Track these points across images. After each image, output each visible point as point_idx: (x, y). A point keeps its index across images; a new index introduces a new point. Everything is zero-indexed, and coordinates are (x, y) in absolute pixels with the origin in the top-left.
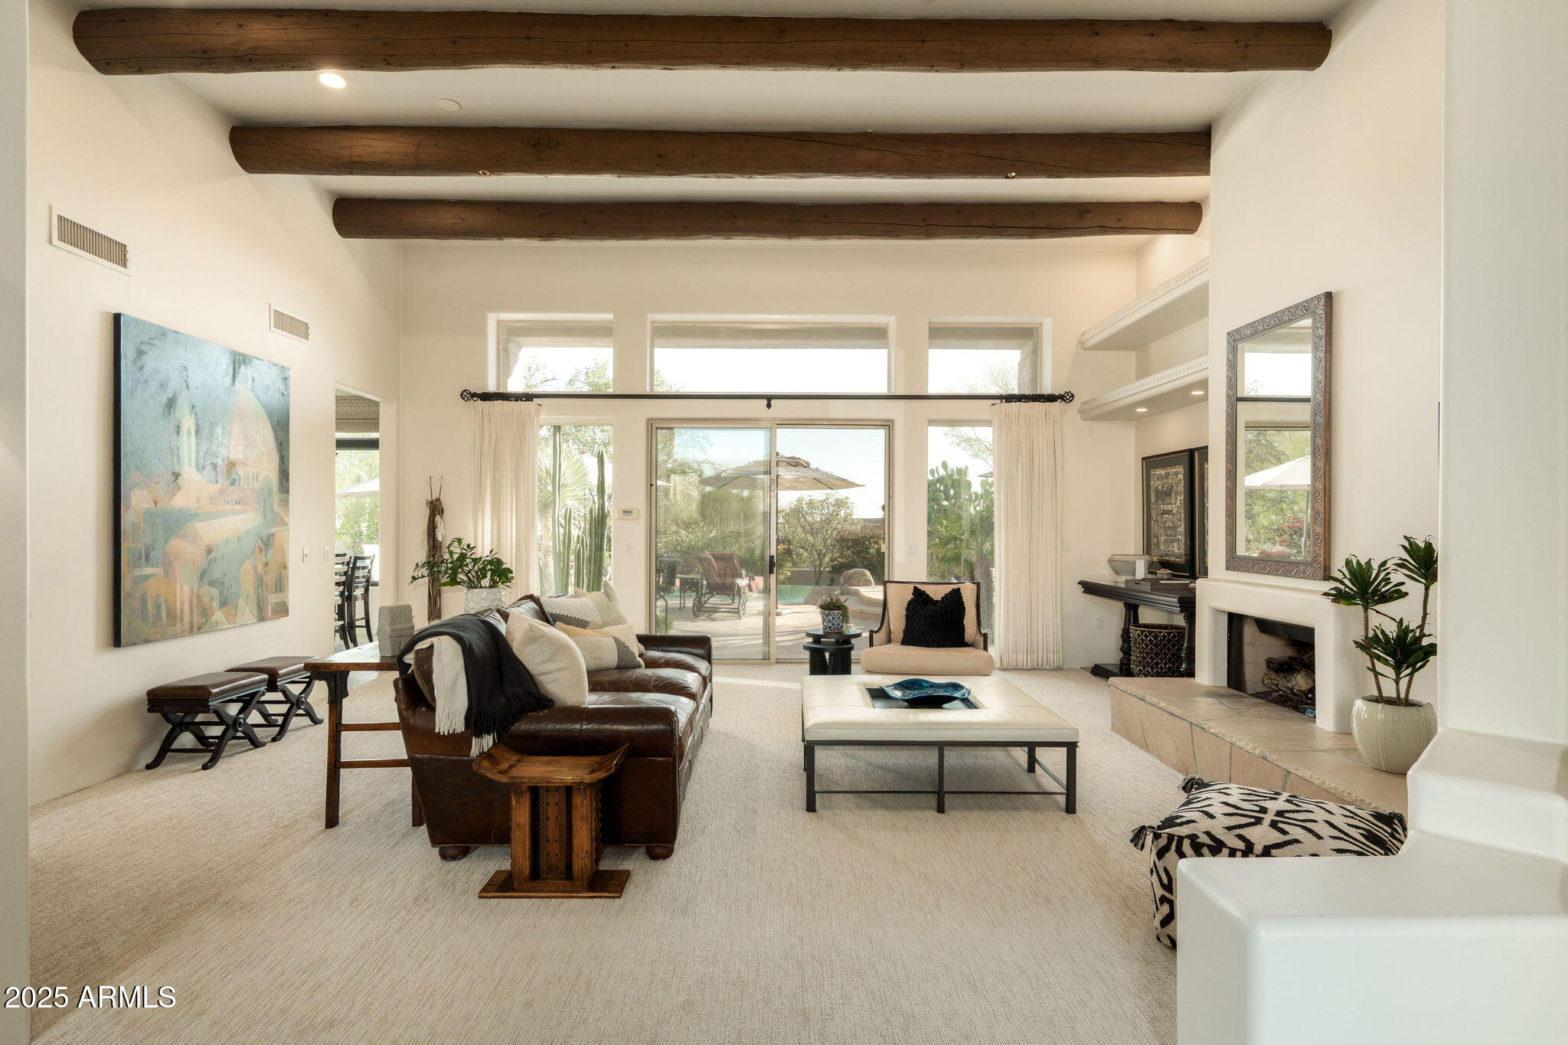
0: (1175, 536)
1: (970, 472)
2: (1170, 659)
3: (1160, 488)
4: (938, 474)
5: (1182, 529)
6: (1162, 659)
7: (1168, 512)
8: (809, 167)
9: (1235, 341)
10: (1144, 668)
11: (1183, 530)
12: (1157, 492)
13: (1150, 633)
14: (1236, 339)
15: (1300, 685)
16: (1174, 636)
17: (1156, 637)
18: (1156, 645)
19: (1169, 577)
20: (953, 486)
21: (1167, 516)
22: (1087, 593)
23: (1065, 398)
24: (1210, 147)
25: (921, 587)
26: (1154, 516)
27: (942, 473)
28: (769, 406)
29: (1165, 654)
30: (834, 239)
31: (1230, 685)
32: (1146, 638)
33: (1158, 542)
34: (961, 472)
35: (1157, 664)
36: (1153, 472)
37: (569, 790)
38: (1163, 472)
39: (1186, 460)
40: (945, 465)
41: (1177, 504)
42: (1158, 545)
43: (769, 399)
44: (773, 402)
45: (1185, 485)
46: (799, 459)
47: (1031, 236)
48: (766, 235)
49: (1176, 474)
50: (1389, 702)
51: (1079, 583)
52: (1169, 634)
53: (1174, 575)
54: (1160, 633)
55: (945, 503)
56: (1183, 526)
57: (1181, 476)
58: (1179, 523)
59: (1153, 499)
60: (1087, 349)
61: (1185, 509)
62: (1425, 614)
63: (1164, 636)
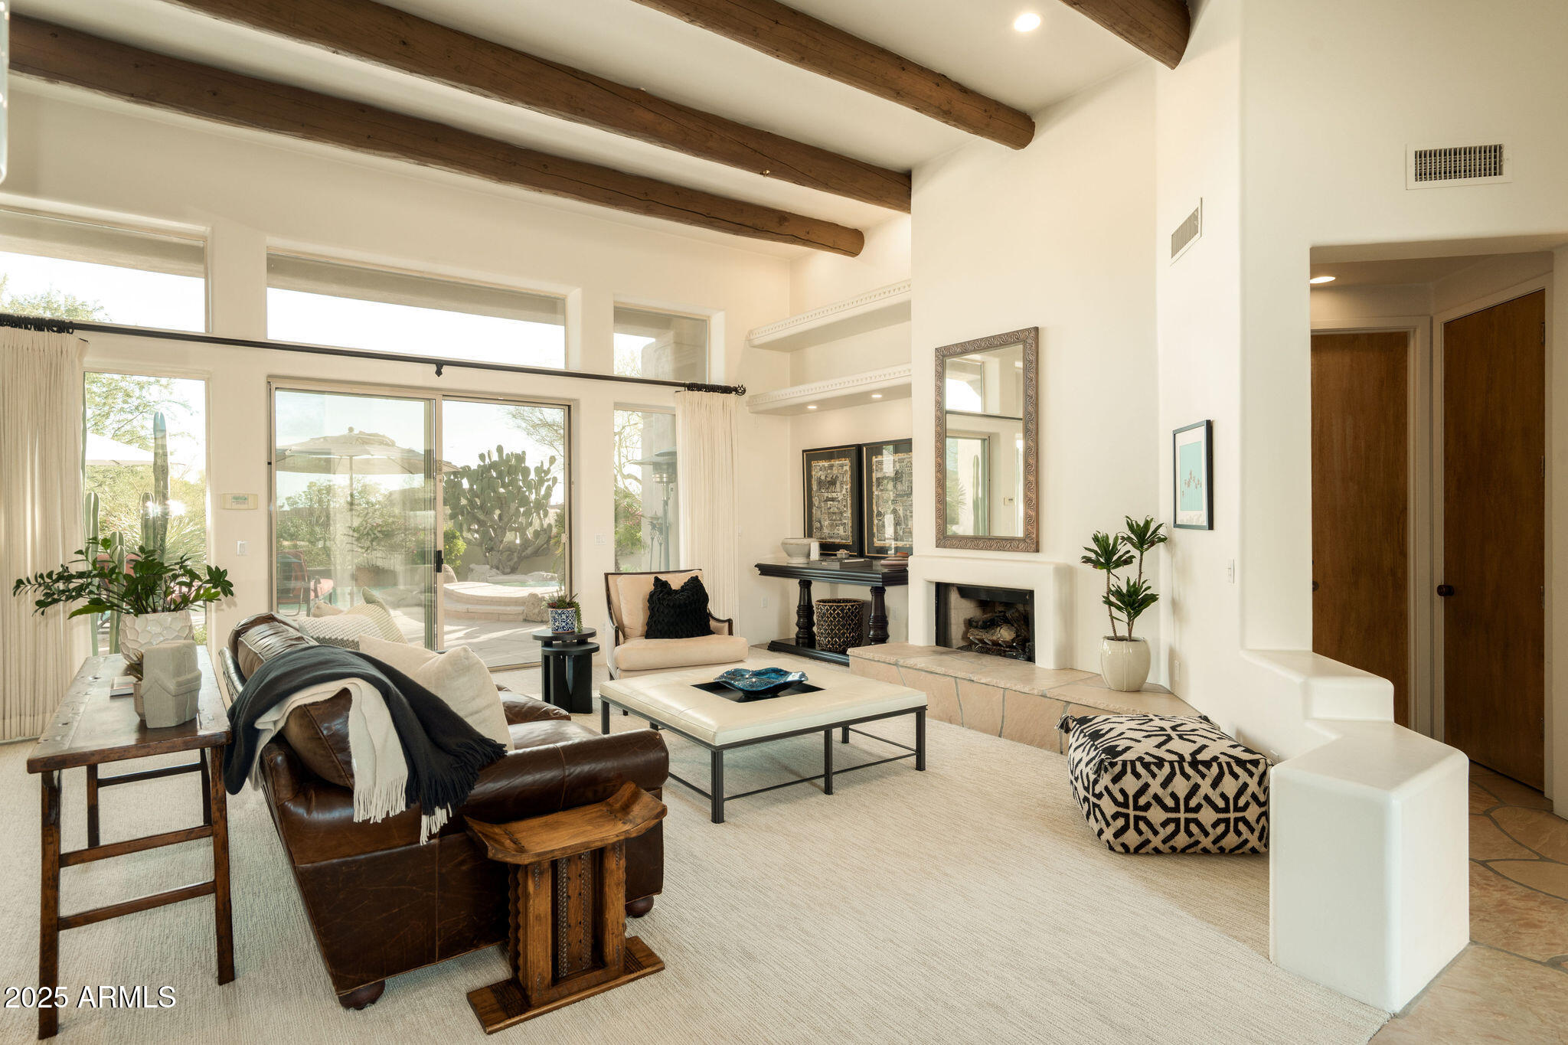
0: (841, 520)
1: (527, 457)
2: (853, 629)
3: (823, 478)
4: (490, 459)
5: (848, 514)
6: (847, 629)
7: (833, 500)
8: (583, 110)
9: (944, 356)
10: (832, 638)
11: (850, 515)
12: (820, 482)
13: (838, 607)
14: (945, 356)
15: (1004, 637)
16: (856, 608)
17: (842, 610)
18: (842, 618)
19: (847, 556)
20: (509, 473)
21: (831, 503)
22: (763, 575)
23: (738, 390)
24: (910, 188)
25: (663, 577)
26: (816, 504)
27: (495, 457)
28: (439, 373)
29: (850, 625)
30: (550, 193)
31: (938, 643)
32: (834, 612)
33: (821, 526)
34: (520, 458)
35: (844, 634)
36: (814, 463)
37: (599, 856)
38: (826, 464)
39: (854, 454)
40: (500, 449)
41: (843, 492)
42: (821, 528)
43: (440, 365)
44: (445, 369)
45: (851, 476)
46: (384, 436)
47: (736, 232)
48: (472, 171)
49: (842, 466)
50: (1122, 639)
51: (756, 566)
52: (852, 606)
53: (851, 556)
54: (846, 606)
55: (502, 490)
56: (849, 511)
57: (847, 468)
58: (845, 509)
59: (815, 487)
60: (754, 347)
61: (852, 497)
62: (1141, 573)
63: (849, 609)
